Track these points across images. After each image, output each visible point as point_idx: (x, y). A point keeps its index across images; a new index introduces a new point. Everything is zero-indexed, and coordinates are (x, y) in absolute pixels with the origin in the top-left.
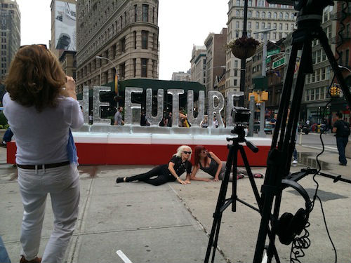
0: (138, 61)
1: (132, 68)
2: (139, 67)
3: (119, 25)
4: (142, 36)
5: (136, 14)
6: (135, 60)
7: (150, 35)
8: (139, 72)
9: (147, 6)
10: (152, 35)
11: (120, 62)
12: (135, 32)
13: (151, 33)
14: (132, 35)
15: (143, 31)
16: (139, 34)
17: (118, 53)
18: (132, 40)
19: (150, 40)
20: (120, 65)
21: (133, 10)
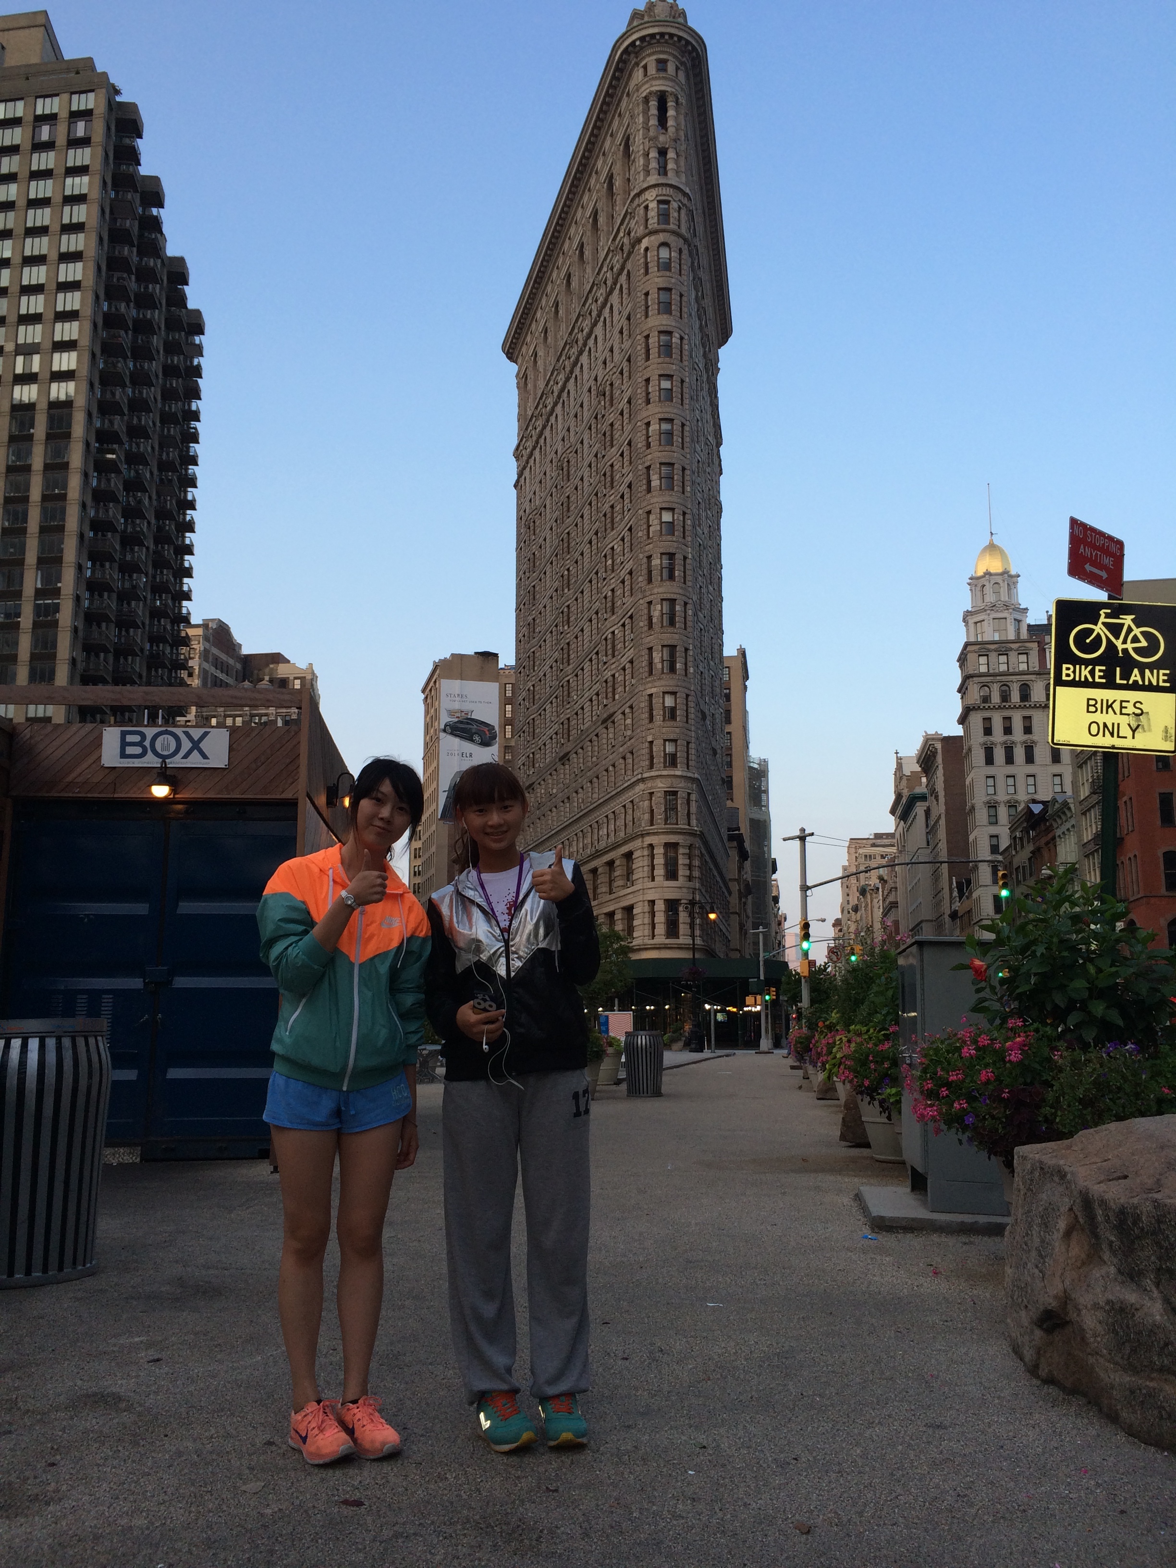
0: (660, 906)
1: (647, 920)
2: (660, 918)
3: (620, 822)
4: (665, 854)
5: (652, 811)
6: (652, 903)
7: (681, 851)
8: (660, 929)
9: (675, 793)
10: (687, 851)
11: (626, 903)
12: (651, 847)
13: (683, 847)
14: (646, 853)
15: (667, 845)
16: (659, 851)
17: (620, 882)
18: (646, 862)
19: (682, 861)
20: (624, 908)
21: (647, 803)
